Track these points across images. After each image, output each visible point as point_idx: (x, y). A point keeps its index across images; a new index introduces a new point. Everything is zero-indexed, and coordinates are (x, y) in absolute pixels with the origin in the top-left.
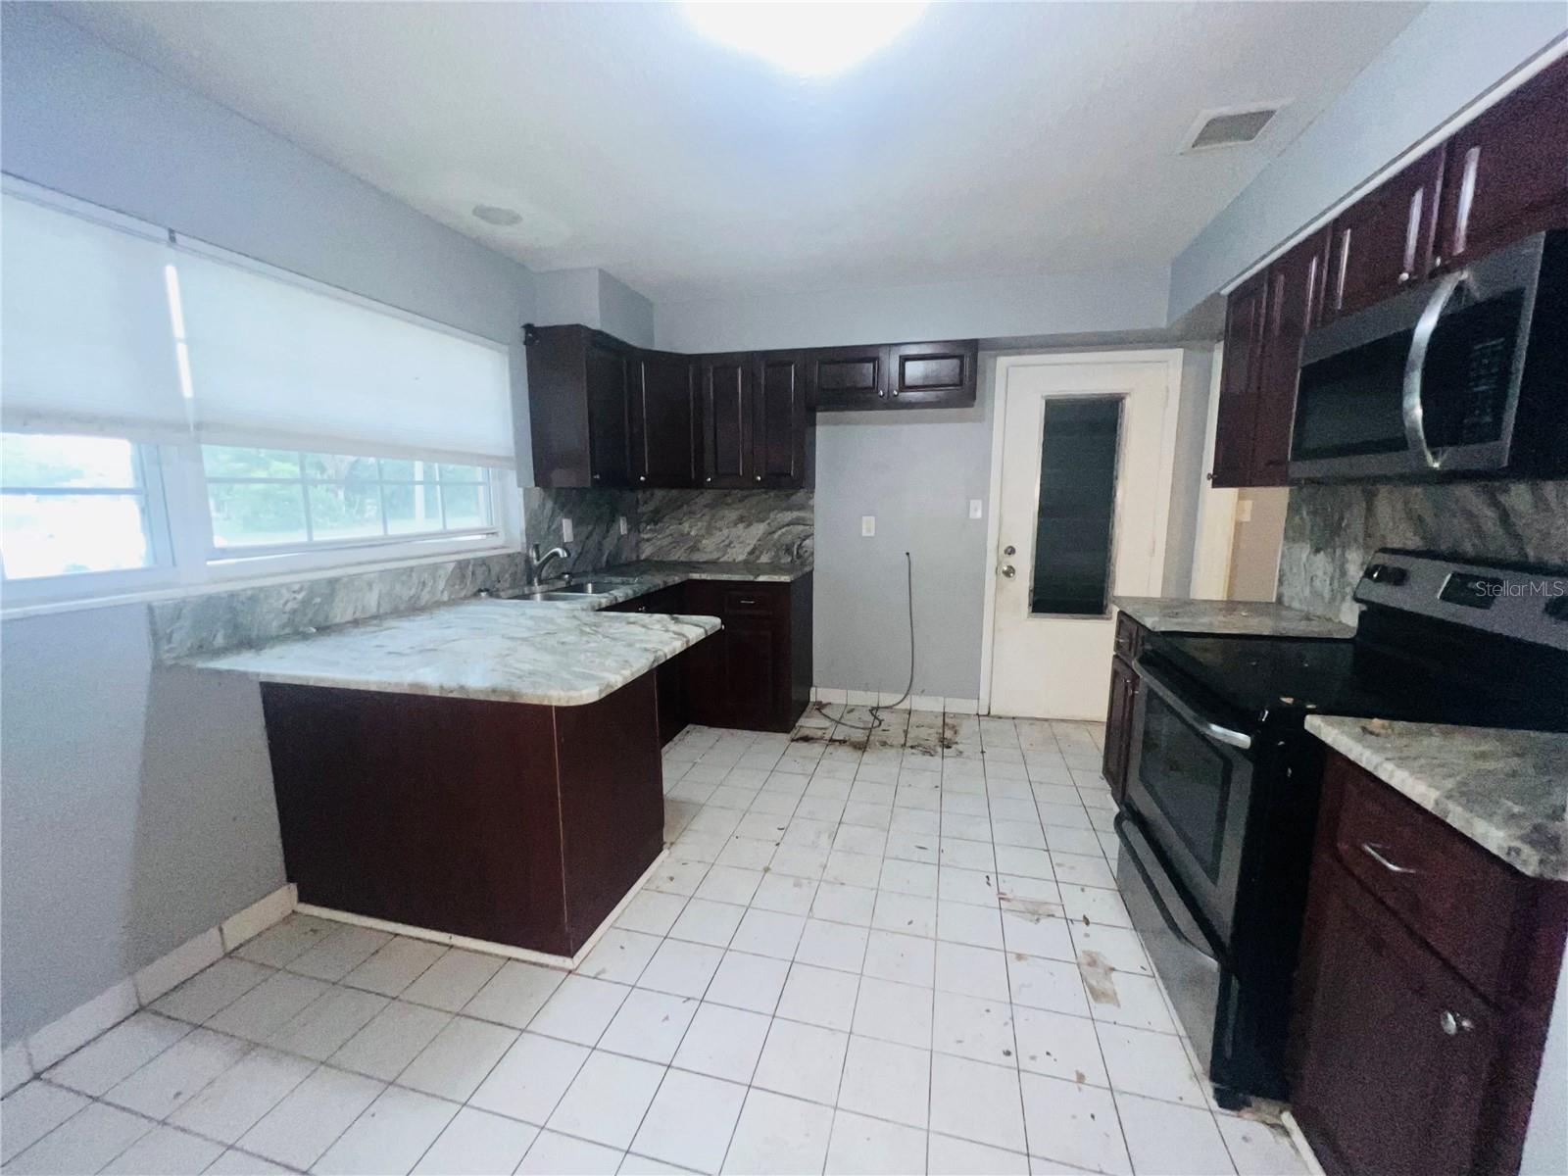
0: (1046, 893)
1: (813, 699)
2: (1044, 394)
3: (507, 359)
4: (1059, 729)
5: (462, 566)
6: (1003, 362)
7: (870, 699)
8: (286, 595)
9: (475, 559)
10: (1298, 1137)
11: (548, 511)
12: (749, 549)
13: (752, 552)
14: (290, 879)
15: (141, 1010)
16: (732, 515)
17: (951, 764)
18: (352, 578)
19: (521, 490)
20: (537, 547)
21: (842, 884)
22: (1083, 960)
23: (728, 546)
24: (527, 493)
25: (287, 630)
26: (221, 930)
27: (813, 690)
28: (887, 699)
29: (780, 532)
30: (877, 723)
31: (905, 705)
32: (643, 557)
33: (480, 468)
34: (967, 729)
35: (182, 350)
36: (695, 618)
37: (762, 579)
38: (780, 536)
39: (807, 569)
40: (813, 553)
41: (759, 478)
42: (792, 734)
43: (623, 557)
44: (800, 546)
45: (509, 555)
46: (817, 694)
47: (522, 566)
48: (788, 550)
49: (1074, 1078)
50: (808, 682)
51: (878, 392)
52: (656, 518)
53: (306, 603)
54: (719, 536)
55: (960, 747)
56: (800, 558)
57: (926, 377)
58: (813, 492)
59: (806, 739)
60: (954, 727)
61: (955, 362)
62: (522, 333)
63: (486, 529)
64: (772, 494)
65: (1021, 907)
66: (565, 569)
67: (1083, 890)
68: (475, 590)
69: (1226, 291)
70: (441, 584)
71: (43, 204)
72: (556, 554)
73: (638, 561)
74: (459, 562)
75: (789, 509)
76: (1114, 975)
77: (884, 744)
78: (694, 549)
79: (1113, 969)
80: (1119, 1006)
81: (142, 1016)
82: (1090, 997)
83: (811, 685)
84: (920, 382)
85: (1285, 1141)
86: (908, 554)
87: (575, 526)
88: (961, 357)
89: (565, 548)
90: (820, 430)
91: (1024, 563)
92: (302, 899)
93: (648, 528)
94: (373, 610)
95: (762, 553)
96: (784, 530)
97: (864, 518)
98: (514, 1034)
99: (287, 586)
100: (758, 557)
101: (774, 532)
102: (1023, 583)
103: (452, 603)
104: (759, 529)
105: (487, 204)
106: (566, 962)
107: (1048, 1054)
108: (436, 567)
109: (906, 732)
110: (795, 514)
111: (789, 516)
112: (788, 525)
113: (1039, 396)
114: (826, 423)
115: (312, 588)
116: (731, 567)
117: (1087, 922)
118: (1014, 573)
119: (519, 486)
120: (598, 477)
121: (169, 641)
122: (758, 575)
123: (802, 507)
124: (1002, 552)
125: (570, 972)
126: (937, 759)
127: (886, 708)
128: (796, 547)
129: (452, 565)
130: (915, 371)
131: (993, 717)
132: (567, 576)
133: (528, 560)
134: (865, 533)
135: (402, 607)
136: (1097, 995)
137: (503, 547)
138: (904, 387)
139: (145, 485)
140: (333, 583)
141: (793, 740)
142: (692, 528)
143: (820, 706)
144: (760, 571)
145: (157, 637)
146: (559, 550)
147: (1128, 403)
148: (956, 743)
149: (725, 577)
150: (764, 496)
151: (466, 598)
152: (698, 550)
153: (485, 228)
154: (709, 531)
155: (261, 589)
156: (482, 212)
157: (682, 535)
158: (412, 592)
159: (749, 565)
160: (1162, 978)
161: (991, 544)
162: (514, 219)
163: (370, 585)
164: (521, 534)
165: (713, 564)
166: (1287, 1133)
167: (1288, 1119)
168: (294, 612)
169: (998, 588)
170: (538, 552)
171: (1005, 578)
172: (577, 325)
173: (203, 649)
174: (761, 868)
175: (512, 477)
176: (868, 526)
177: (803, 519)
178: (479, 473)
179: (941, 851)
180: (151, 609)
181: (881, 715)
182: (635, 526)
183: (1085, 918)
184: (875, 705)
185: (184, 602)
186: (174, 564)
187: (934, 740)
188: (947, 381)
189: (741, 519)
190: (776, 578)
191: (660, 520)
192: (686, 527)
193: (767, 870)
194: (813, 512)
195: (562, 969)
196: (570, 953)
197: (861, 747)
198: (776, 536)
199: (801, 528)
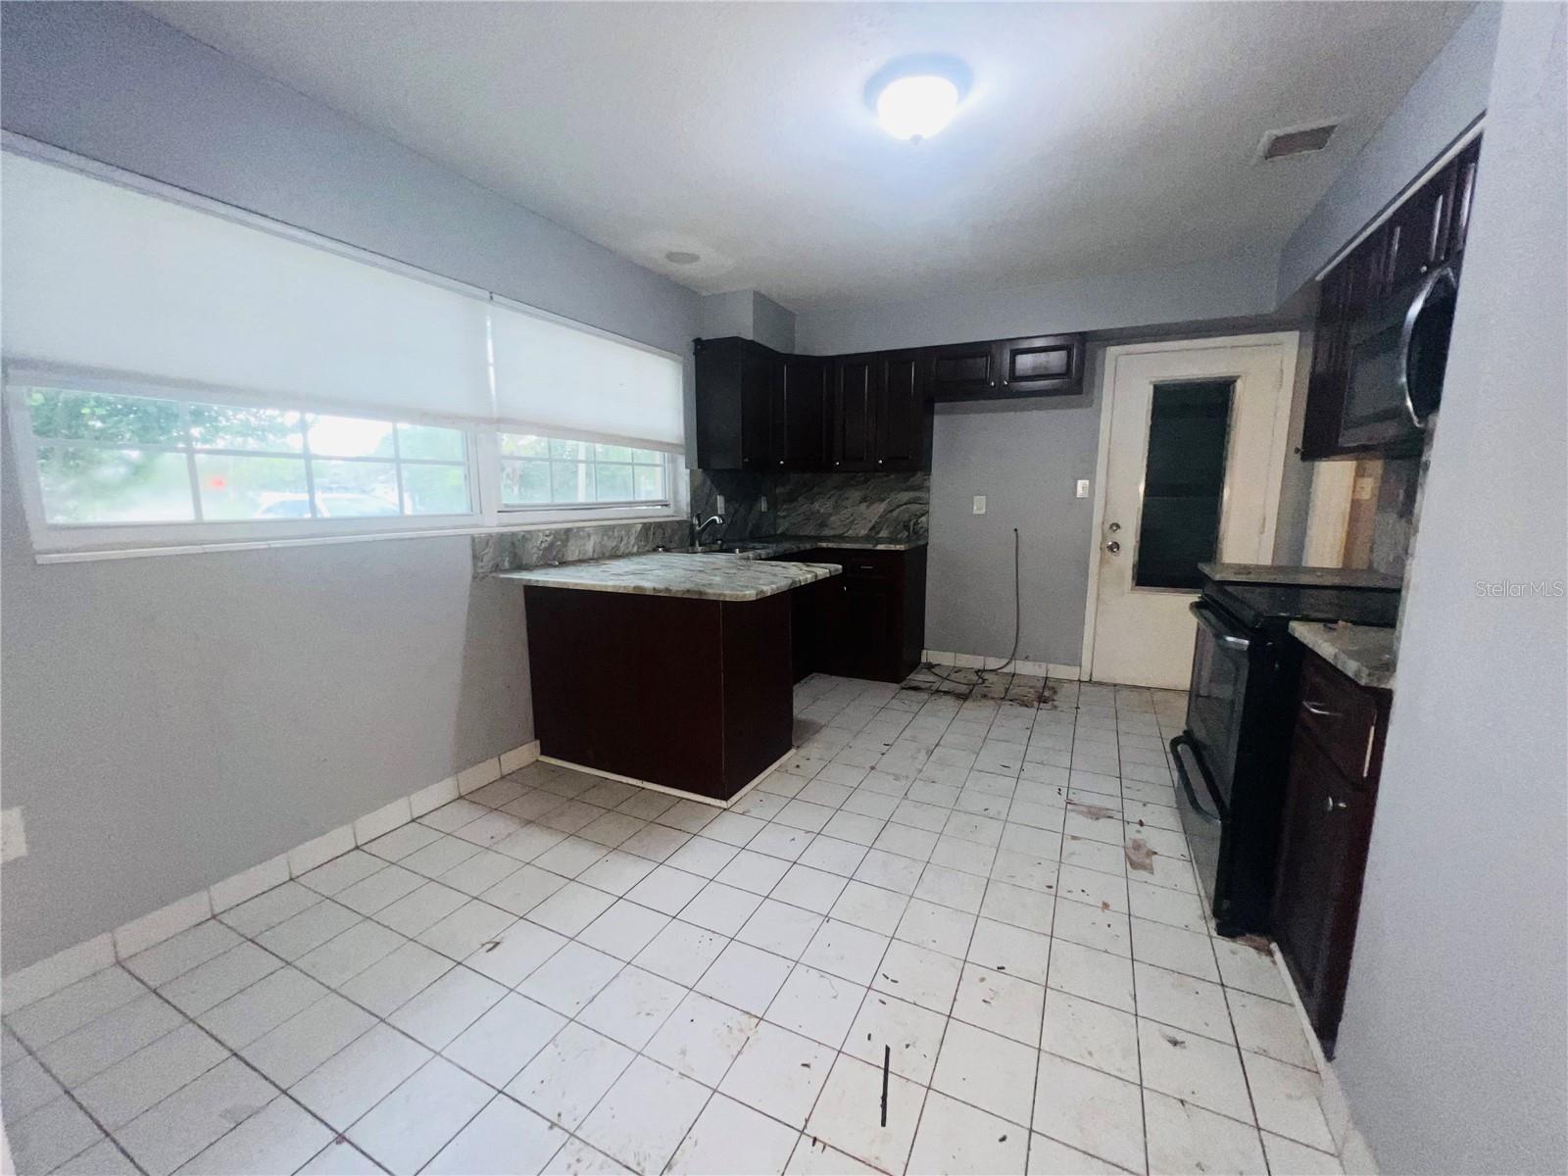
0: (1112, 804)
1: (924, 660)
2: (1154, 380)
3: (681, 367)
4: (1158, 696)
5: (646, 527)
6: (1113, 351)
7: (976, 662)
8: (542, 538)
9: (655, 523)
10: (1278, 956)
11: (706, 490)
12: (870, 525)
13: (873, 528)
14: (536, 738)
15: (461, 797)
16: (856, 495)
17: (1044, 714)
18: (580, 529)
19: (688, 471)
20: (698, 517)
21: (933, 782)
22: (1129, 844)
23: (852, 522)
24: (692, 474)
25: (541, 563)
26: (499, 759)
27: (924, 652)
28: (993, 663)
29: (898, 510)
30: (980, 681)
31: (1009, 669)
32: (779, 532)
33: (658, 453)
34: (1065, 691)
35: (491, 370)
36: (823, 565)
37: (880, 547)
38: (899, 513)
39: (922, 543)
40: (927, 530)
41: (881, 462)
42: (903, 684)
43: (764, 530)
44: (916, 524)
45: (678, 522)
46: (929, 655)
47: (687, 531)
48: (906, 527)
49: (1101, 905)
50: (920, 646)
51: (989, 383)
52: (791, 498)
53: (552, 544)
54: (845, 513)
55: (1056, 703)
56: (915, 532)
57: (1034, 368)
58: (929, 474)
59: (916, 689)
60: (1053, 688)
61: (1063, 354)
62: (692, 345)
63: (662, 501)
64: (893, 476)
65: (1085, 810)
66: (719, 536)
67: (1144, 805)
68: (654, 546)
69: (1319, 278)
70: (632, 540)
71: (427, 282)
72: (714, 521)
73: (776, 535)
74: (645, 524)
75: (907, 490)
76: (1155, 857)
77: (985, 696)
78: (823, 525)
79: (1155, 853)
80: (1152, 873)
81: (461, 801)
82: (1128, 864)
83: (923, 648)
84: (1030, 373)
85: (1266, 960)
86: (1016, 530)
87: (727, 501)
88: (1067, 348)
89: (720, 516)
90: (937, 420)
91: (1129, 539)
92: (543, 753)
93: (785, 506)
94: (590, 554)
95: (881, 529)
96: (902, 508)
97: (976, 498)
98: (688, 837)
99: (543, 531)
100: (878, 533)
101: (893, 510)
102: (1128, 557)
103: (639, 554)
104: (881, 508)
105: (675, 250)
106: (723, 804)
107: (1083, 891)
108: (628, 528)
109: (1007, 690)
110: (911, 494)
111: (905, 496)
112: (905, 504)
113: (1148, 381)
114: (943, 412)
115: (556, 533)
116: (856, 539)
117: (1141, 824)
118: (1118, 548)
119: (687, 467)
120: (747, 460)
121: (482, 561)
122: (877, 545)
123: (919, 488)
124: (1107, 526)
125: (725, 809)
126: (1033, 711)
127: (992, 671)
128: (912, 523)
129: (639, 527)
130: (1025, 362)
131: (1096, 682)
132: (719, 542)
133: (692, 526)
134: (976, 511)
135: (607, 554)
136: (1134, 865)
137: (673, 516)
138: (1014, 377)
139: (468, 460)
140: (568, 531)
141: (903, 688)
142: (821, 506)
143: (930, 667)
144: (879, 541)
145: (476, 557)
146: (716, 518)
147: (1239, 385)
148: (1053, 700)
149: (848, 546)
150: (886, 479)
151: (648, 551)
152: (827, 526)
153: (674, 267)
154: (837, 507)
155: (528, 532)
156: (671, 256)
157: (813, 513)
158: (614, 544)
159: (867, 538)
160: (1197, 862)
161: (1097, 519)
162: (694, 258)
163: (589, 536)
164: (687, 505)
165: (841, 538)
166: (1270, 953)
167: (1274, 946)
168: (546, 549)
169: (1103, 562)
170: (699, 520)
171: (1109, 553)
172: (737, 338)
173: (497, 568)
174: (868, 766)
175: (682, 461)
176: (979, 506)
177: (919, 498)
178: (658, 457)
179: (1022, 769)
180: (473, 539)
181: (986, 676)
182: (773, 505)
183: (1141, 821)
184: (982, 668)
185: (490, 535)
186: (481, 512)
187: (1032, 695)
188: (1056, 370)
189: (864, 500)
190: (892, 547)
191: (795, 500)
192: (816, 506)
193: (873, 768)
194: (929, 491)
195: (720, 808)
196: (726, 798)
197: (963, 697)
198: (895, 514)
199: (918, 506)
